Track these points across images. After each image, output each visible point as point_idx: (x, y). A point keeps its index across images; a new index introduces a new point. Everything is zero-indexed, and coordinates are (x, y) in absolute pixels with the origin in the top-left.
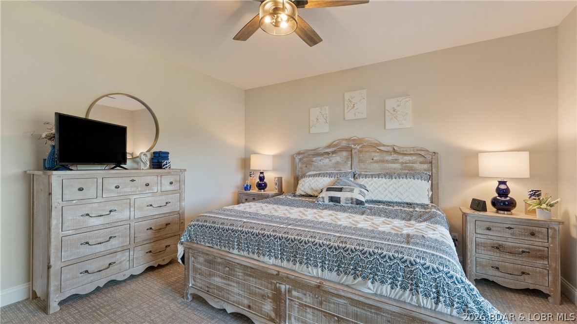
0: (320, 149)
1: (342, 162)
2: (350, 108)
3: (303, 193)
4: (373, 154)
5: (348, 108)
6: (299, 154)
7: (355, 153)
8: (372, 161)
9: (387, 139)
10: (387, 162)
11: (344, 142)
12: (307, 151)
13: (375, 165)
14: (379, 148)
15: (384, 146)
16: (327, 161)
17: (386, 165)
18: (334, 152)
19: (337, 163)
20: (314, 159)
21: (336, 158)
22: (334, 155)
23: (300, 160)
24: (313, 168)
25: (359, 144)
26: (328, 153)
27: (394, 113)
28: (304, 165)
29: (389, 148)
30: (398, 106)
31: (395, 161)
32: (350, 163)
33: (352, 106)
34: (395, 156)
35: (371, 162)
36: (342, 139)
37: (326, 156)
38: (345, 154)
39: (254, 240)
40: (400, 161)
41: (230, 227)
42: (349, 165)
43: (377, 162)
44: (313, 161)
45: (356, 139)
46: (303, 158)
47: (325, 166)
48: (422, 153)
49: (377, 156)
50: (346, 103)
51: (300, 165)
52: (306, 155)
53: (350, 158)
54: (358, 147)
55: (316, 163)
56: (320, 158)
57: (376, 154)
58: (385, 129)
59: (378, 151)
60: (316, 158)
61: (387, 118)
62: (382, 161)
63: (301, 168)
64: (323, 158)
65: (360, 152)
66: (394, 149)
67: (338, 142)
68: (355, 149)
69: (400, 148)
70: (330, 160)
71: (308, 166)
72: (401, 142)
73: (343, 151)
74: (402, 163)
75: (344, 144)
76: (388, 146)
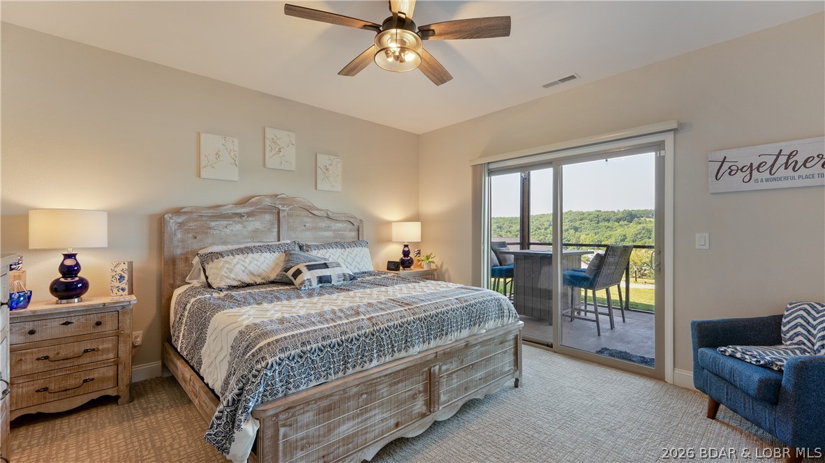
0: (226, 207)
1: (264, 229)
2: (273, 152)
3: (235, 283)
4: (306, 219)
5: (271, 151)
6: (177, 212)
7: (284, 217)
8: (304, 228)
9: (320, 202)
10: (321, 229)
11: (267, 199)
12: (198, 209)
13: (308, 233)
14: (313, 212)
15: (318, 209)
16: (238, 227)
17: (319, 233)
18: (250, 214)
19: (256, 231)
20: (213, 224)
21: (255, 224)
22: (251, 219)
23: (181, 225)
24: (210, 240)
25: (288, 205)
26: (240, 215)
27: (326, 172)
28: (191, 235)
29: (323, 212)
30: (330, 165)
31: (328, 229)
32: (276, 230)
33: (277, 149)
34: (327, 222)
35: (303, 230)
36: (265, 196)
37: (236, 219)
38: (268, 217)
39: (400, 333)
40: (333, 228)
41: (360, 333)
42: (275, 234)
43: (309, 230)
44: (210, 228)
45: (284, 198)
46: (189, 220)
47: (236, 235)
48: (352, 220)
49: (309, 221)
50: (268, 143)
51: (179, 235)
52: (195, 215)
53: (276, 224)
54: (288, 209)
55: (218, 232)
56: (225, 223)
57: (309, 220)
58: (316, 189)
59: (311, 215)
60: (218, 223)
61: (319, 176)
62: (315, 229)
63: (182, 241)
64: (231, 222)
65: (290, 215)
66: (328, 214)
67: (259, 200)
68: (284, 211)
69: (333, 213)
70: (244, 227)
71: (199, 237)
72: (333, 207)
73: (265, 213)
74: (334, 231)
75: (268, 202)
76: (322, 210)
